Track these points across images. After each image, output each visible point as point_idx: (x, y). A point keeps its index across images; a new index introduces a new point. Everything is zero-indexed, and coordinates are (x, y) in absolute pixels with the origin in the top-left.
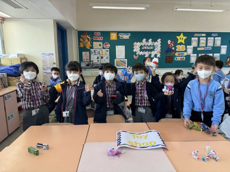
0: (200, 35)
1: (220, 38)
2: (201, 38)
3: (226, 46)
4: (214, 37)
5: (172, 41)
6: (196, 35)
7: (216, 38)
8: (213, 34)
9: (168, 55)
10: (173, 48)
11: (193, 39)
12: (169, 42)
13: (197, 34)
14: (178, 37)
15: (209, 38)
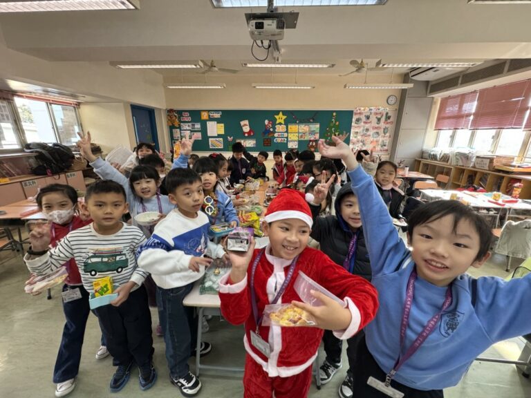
5: (269, 121)
9: (266, 137)
10: (271, 130)
12: (266, 122)
14: (277, 117)
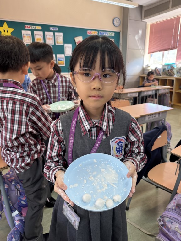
0: (33, 27)
1: (61, 34)
2: (35, 32)
3: (70, 45)
4: (54, 32)
6: (27, 27)
7: (56, 34)
8: (51, 28)
11: (23, 32)
13: (29, 26)
15: (46, 33)
